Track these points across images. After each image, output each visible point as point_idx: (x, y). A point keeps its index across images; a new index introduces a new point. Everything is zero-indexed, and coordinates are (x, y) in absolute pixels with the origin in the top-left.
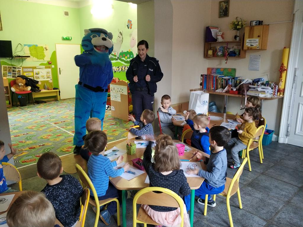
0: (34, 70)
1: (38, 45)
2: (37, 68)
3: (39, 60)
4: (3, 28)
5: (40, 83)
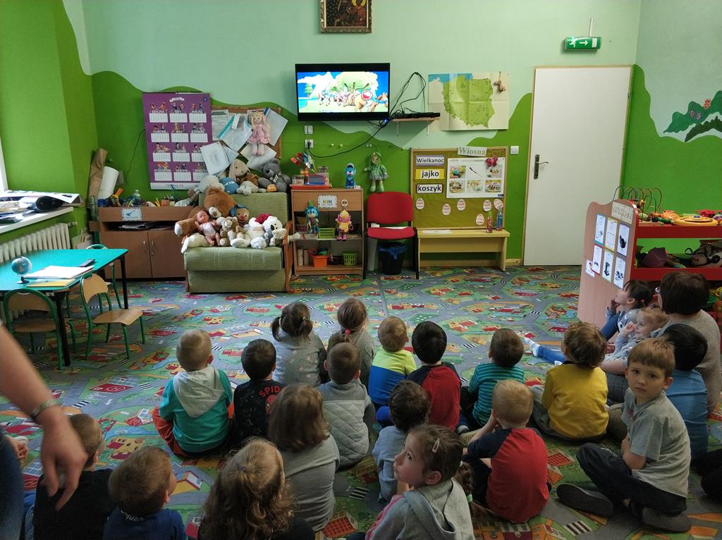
0: (449, 160)
1: (473, 75)
2: (459, 153)
3: (472, 126)
4: (372, 26)
5: (461, 207)
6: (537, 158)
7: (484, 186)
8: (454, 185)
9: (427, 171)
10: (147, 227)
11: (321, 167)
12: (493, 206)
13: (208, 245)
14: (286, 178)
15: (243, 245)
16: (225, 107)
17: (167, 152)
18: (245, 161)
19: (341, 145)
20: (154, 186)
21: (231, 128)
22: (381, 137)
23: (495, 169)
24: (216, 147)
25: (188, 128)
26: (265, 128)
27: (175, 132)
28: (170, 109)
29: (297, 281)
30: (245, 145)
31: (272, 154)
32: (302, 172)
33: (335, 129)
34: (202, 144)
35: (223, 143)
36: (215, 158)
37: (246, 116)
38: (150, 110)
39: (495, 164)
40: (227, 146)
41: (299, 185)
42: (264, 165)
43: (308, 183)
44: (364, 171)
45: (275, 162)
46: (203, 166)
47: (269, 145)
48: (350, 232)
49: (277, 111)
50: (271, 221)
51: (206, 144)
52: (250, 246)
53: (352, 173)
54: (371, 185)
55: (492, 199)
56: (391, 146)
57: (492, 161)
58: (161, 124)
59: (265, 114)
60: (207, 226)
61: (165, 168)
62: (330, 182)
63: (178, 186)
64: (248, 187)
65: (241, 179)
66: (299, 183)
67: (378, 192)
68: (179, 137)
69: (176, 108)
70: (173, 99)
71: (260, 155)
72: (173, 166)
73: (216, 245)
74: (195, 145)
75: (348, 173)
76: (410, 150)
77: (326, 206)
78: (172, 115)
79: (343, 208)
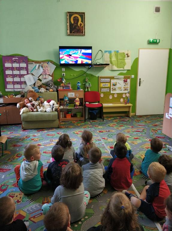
0: (112, 80)
1: (119, 51)
2: (115, 78)
3: (119, 68)
4: (85, 33)
5: (116, 96)
6: (140, 79)
7: (123, 89)
8: (113, 89)
9: (104, 84)
10: (5, 105)
11: (68, 83)
12: (126, 96)
13: (30, 111)
14: (56, 87)
15: (43, 111)
16: (33, 61)
17: (11, 78)
18: (41, 80)
19: (75, 75)
20: (7, 90)
21: (35, 69)
22: (88, 72)
23: (126, 83)
24: (30, 76)
25: (19, 69)
26: (48, 69)
27: (15, 70)
28: (13, 62)
29: (61, 123)
30: (40, 75)
31: (50, 78)
32: (61, 84)
33: (73, 70)
34: (24, 75)
35: (32, 74)
36: (30, 80)
37: (41, 64)
38: (5, 62)
39: (126, 81)
40: (34, 75)
41: (61, 89)
42: (48, 82)
43: (64, 88)
44: (83, 84)
45: (52, 81)
46: (25, 83)
47: (49, 75)
48: (80, 105)
49: (52, 63)
50: (52, 102)
51: (26, 75)
52: (46, 111)
53: (80, 85)
54: (85, 89)
55: (126, 93)
56: (92, 75)
57: (126, 80)
58: (9, 68)
59: (48, 64)
60: (29, 105)
61: (11, 83)
62: (72, 88)
63: (16, 90)
64: (43, 90)
65: (40, 87)
66: (61, 88)
67: (88, 91)
68: (16, 72)
69: (15, 62)
70: (14, 58)
71: (46, 79)
72: (14, 83)
73: (33, 111)
74: (22, 75)
75: (78, 85)
76: (98, 77)
77: (71, 96)
78: (13, 64)
79: (77, 97)
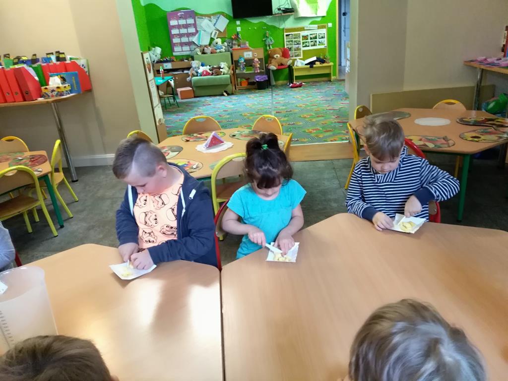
2: (305, 28)
16: (202, 15)
17: (178, 38)
20: (174, 54)
22: (270, 24)
25: (186, 26)
27: (181, 29)
28: (178, 18)
33: (251, 22)
38: (170, 20)
46: (194, 43)
49: (224, 16)
56: (275, 27)
58: (175, 26)
61: (179, 45)
62: (249, 46)
63: (185, 53)
66: (236, 47)
68: (184, 31)
69: (180, 18)
70: (179, 14)
72: (182, 44)
74: (190, 34)
76: (283, 29)
77: (248, 57)
78: (179, 21)
79: (255, 57)
